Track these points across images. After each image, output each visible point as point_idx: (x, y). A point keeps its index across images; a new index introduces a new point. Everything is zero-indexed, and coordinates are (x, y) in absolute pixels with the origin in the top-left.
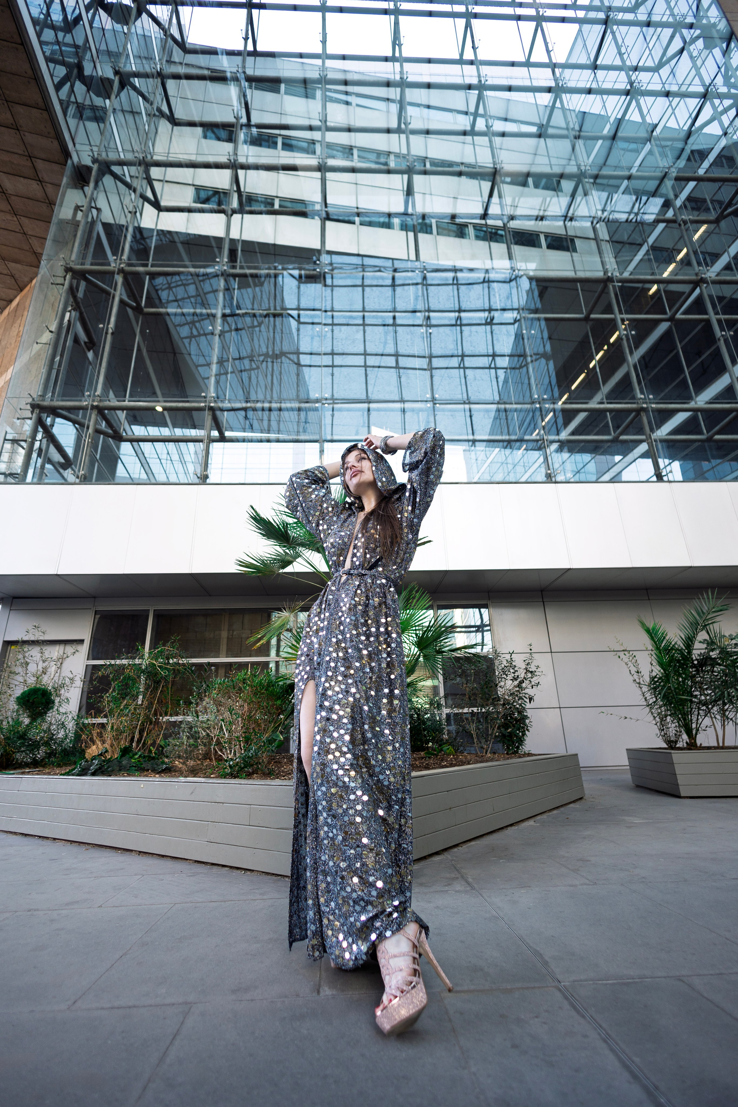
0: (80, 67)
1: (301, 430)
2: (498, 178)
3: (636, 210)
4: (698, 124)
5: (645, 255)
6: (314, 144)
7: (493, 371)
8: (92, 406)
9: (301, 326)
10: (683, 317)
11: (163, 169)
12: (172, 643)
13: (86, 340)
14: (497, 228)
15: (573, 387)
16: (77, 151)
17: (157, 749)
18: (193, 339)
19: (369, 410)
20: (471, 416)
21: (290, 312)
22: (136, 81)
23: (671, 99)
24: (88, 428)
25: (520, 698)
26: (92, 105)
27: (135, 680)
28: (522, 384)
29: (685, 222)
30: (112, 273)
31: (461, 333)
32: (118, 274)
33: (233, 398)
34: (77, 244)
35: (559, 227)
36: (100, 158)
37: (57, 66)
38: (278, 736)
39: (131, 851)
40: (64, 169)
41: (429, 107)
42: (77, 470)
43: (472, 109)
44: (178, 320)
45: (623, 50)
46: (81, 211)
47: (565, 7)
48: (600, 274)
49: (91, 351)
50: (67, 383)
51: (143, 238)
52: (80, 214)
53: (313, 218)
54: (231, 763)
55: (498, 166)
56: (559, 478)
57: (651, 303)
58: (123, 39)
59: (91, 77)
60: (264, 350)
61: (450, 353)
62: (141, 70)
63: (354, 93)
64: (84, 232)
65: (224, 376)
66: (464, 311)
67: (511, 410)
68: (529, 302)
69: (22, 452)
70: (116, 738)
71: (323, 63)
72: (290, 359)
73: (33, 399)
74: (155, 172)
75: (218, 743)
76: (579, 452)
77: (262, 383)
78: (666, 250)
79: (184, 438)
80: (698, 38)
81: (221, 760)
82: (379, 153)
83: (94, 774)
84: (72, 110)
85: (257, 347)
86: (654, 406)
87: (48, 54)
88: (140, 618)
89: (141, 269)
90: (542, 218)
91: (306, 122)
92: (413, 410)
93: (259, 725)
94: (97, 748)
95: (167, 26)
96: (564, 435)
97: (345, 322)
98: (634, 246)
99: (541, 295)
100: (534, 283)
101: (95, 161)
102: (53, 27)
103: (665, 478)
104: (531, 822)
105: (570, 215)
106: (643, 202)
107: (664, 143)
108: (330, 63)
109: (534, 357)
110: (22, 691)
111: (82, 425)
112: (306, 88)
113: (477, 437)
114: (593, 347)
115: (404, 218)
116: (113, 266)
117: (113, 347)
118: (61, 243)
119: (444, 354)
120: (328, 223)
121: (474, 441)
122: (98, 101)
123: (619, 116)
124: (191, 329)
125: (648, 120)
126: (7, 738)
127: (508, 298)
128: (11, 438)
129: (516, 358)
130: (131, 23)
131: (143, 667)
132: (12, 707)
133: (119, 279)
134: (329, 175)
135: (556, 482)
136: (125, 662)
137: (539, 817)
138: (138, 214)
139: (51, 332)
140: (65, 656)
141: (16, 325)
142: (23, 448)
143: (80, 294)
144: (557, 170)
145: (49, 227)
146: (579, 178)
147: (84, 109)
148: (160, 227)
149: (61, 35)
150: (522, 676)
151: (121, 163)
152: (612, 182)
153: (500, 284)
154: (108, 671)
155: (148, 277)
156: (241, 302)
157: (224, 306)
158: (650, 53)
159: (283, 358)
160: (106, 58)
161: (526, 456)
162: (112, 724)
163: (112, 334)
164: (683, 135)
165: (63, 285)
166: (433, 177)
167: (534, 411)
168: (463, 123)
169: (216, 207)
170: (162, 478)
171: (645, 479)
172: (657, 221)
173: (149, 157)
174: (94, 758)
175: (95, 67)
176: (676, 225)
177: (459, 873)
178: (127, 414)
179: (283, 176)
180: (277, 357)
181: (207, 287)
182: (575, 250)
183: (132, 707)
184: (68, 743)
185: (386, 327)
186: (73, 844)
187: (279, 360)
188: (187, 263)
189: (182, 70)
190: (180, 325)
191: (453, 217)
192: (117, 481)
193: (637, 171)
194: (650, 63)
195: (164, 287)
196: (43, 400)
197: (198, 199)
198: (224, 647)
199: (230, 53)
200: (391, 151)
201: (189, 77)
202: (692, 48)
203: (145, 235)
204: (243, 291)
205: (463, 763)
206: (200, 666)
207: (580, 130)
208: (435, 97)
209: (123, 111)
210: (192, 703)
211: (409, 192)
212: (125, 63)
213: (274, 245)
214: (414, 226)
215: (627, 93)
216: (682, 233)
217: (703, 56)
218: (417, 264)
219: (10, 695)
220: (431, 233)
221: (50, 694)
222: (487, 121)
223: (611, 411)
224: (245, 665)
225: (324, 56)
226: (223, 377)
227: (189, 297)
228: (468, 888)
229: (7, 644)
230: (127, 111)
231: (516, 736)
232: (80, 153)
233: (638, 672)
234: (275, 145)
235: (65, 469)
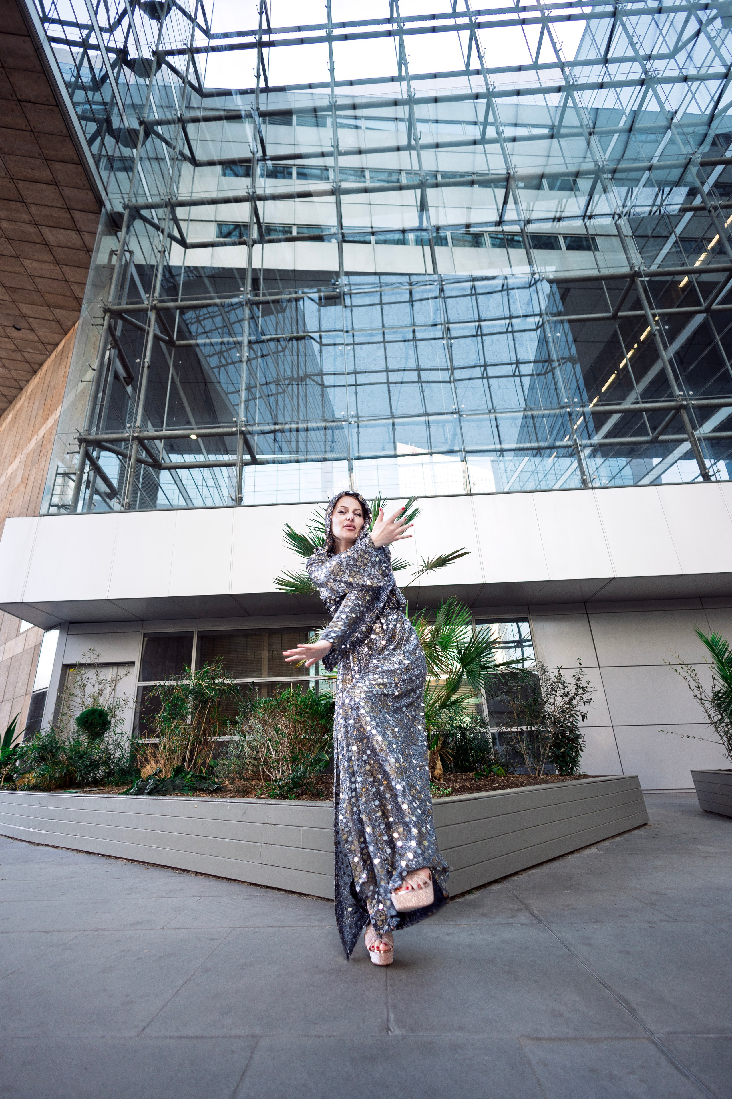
0: (108, 121)
1: (328, 449)
2: (512, 184)
3: (658, 202)
4: (720, 106)
5: (672, 247)
6: (327, 170)
7: (517, 379)
8: (133, 437)
9: (324, 348)
10: (720, 307)
11: (188, 208)
12: (217, 663)
13: (125, 376)
14: (514, 234)
15: (603, 390)
16: (109, 200)
17: (208, 769)
18: (222, 368)
19: (393, 425)
20: (497, 426)
21: (311, 334)
22: (159, 129)
23: (690, 83)
24: (130, 458)
25: (571, 716)
26: (122, 156)
27: (184, 701)
28: (549, 390)
29: (715, 208)
30: (145, 311)
31: (482, 343)
32: (151, 310)
33: (262, 421)
34: (113, 286)
35: (578, 227)
36: (130, 204)
37: (89, 123)
38: (323, 756)
39: (189, 871)
40: (99, 218)
41: (437, 121)
42: (121, 499)
43: (481, 119)
44: (207, 351)
45: (635, 40)
46: (116, 254)
47: (570, 5)
48: (626, 270)
49: (130, 386)
50: (109, 418)
51: (172, 276)
52: (114, 258)
53: (330, 242)
54: (280, 783)
55: (511, 172)
56: (596, 484)
57: (683, 297)
58: (146, 91)
59: (119, 129)
60: (289, 374)
61: (472, 364)
62: (163, 118)
63: (362, 117)
64: (119, 274)
65: (253, 402)
66: (485, 320)
67: (538, 416)
68: (551, 306)
69: (72, 485)
70: (169, 758)
71: (332, 91)
72: (314, 381)
73: (80, 434)
74: (181, 212)
75: (266, 763)
76: (613, 456)
77: (289, 406)
78: (695, 240)
79: (218, 463)
80: (714, 18)
81: (270, 780)
82: (390, 172)
83: (150, 794)
84: (103, 163)
85: (282, 371)
86: (694, 402)
87: (80, 113)
88: (184, 640)
89: (171, 304)
90: (559, 219)
91: (318, 150)
92: (437, 422)
93: (305, 745)
94: (152, 767)
95: (184, 75)
96: (597, 439)
97: (365, 341)
98: (660, 239)
99: (563, 298)
100: (555, 286)
102: (84, 88)
103: (713, 478)
104: (593, 850)
105: (588, 214)
106: (666, 193)
107: (686, 130)
108: (338, 90)
109: (562, 362)
110: (81, 712)
111: (124, 456)
112: (316, 117)
113: (505, 446)
114: (623, 346)
115: (418, 233)
116: (146, 304)
117: (149, 381)
118: (99, 286)
119: (466, 365)
120: (345, 245)
121: (502, 451)
122: (126, 152)
123: (635, 108)
124: (220, 358)
125: (667, 107)
126: (70, 758)
127: (528, 304)
128: (62, 472)
129: (541, 364)
130: (152, 75)
131: (191, 688)
132: (72, 728)
133: (152, 316)
134: (344, 198)
135: (593, 488)
136: (173, 683)
137: (601, 845)
138: (166, 253)
139: (94, 370)
140: (118, 678)
141: (63, 366)
142: (73, 480)
143: (118, 333)
144: (573, 169)
145: (88, 273)
146: (597, 173)
147: (114, 160)
148: (187, 264)
149: (90, 94)
150: (573, 692)
151: (149, 207)
152: (633, 175)
153: (520, 291)
154: (159, 692)
155: (178, 311)
156: (265, 329)
157: (250, 334)
158: (664, 40)
159: (308, 380)
160: (130, 111)
161: (557, 464)
162: (165, 743)
163: (148, 367)
164: (705, 119)
165: (102, 325)
166: (445, 189)
167: (562, 416)
168: (474, 132)
169: (237, 240)
170: (199, 503)
171: (689, 480)
172: (683, 210)
173: (174, 199)
174: (149, 778)
175: (122, 119)
176: (706, 213)
177: (523, 904)
178: (165, 444)
179: (299, 204)
180: (301, 379)
181: (233, 318)
182: (597, 249)
183: (182, 727)
184: (125, 763)
185: (407, 343)
186: (134, 863)
187: (304, 383)
188: (213, 295)
189: (199, 114)
190: (210, 356)
191: (468, 226)
192: (158, 508)
193: (658, 161)
194: (664, 50)
195: (193, 321)
196: (89, 434)
197: (220, 235)
198: (265, 667)
199: (244, 92)
200: (403, 168)
201: (206, 119)
202: (709, 28)
203: (174, 273)
204: (267, 318)
205: (515, 785)
206: (244, 686)
207: (594, 127)
208: (442, 111)
209: (148, 158)
210: (237, 723)
211: (423, 206)
212: (149, 113)
213: (294, 271)
214: (430, 240)
215: (642, 83)
216: (712, 219)
217: (722, 35)
218: (436, 277)
219: (71, 717)
220: (447, 245)
221: (107, 714)
222: (497, 128)
223: (647, 410)
224: (288, 684)
225: (334, 84)
226: (251, 403)
227: (217, 329)
228: (535, 922)
229: (66, 667)
230: (152, 158)
231: (568, 756)
232: (113, 201)
233: (699, 687)
234: (290, 175)
235: (111, 499)
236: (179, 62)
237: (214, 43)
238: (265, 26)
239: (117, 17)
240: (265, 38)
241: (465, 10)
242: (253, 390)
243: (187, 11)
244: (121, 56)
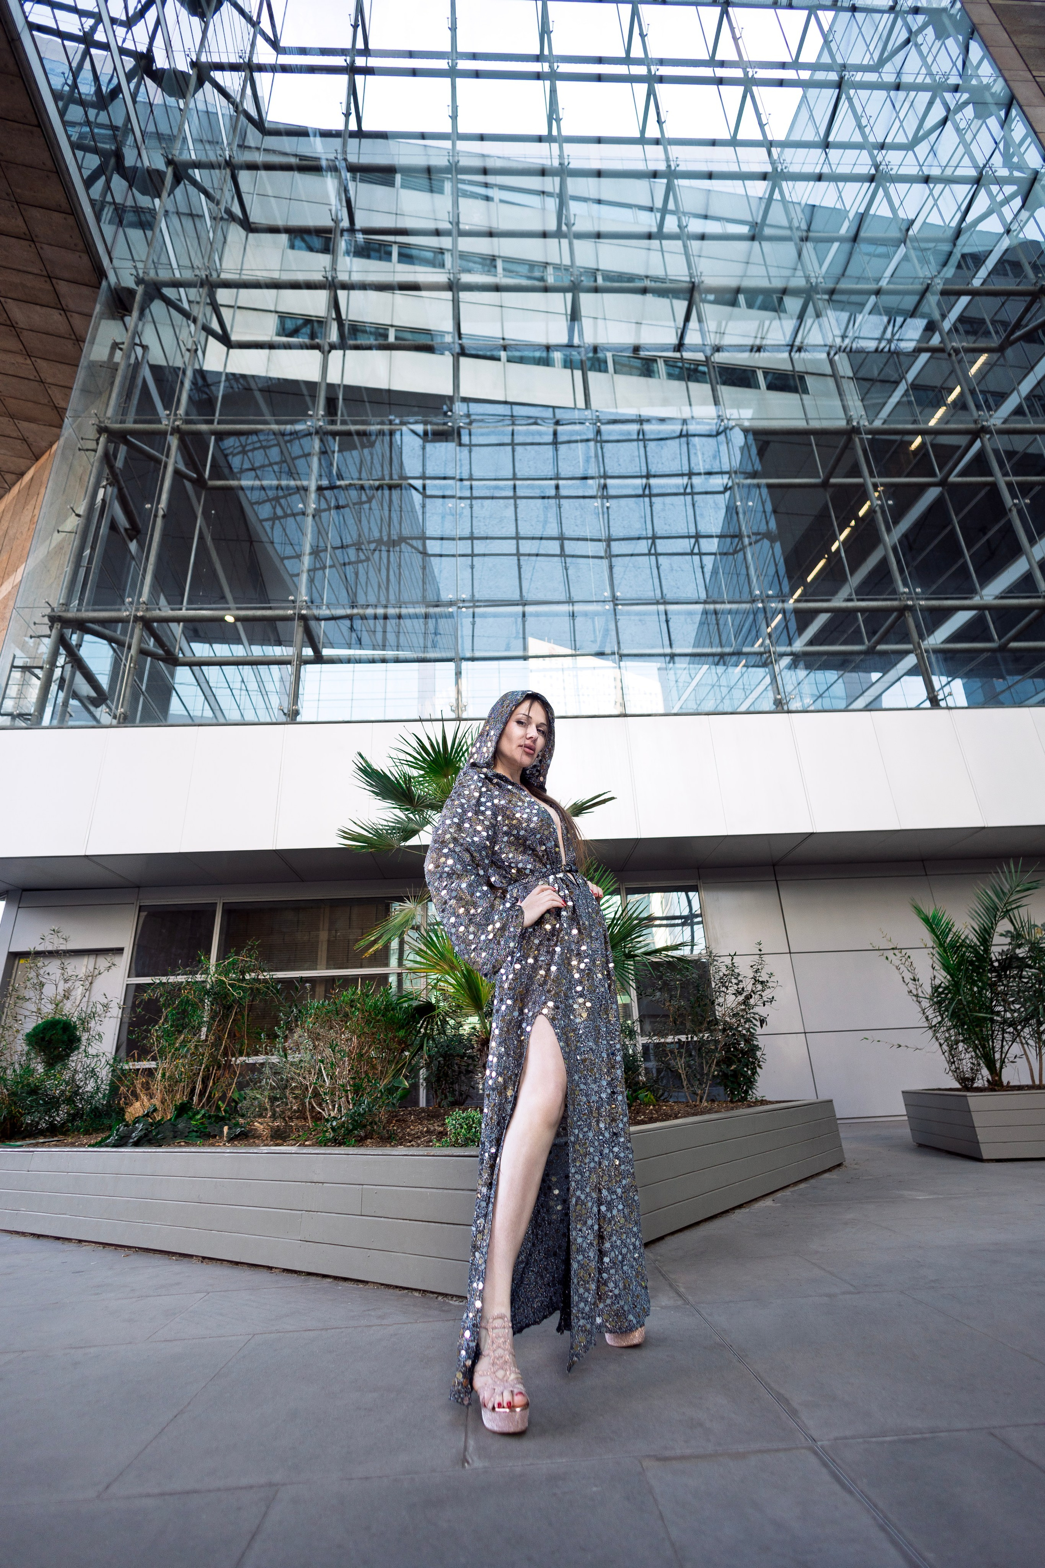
0: (119, 156)
1: (429, 644)
2: (696, 295)
3: (888, 335)
4: (970, 218)
5: (903, 396)
6: (443, 253)
7: (696, 558)
8: (136, 617)
9: (428, 501)
10: (959, 479)
11: (235, 290)
12: (248, 950)
13: (128, 526)
14: (697, 363)
15: (809, 579)
16: (114, 269)
17: (228, 1105)
18: (277, 522)
19: (524, 615)
20: (667, 621)
21: (411, 482)
22: (197, 174)
23: (931, 186)
24: (129, 648)
25: (748, 1020)
26: (136, 206)
27: (197, 1006)
28: (738, 575)
29: (957, 351)
30: (164, 434)
31: (651, 506)
32: (172, 434)
33: (334, 601)
34: (114, 395)
35: (784, 360)
36: (146, 278)
37: (88, 155)
38: (401, 1082)
39: (191, 1256)
40: (97, 293)
41: (599, 202)
42: (113, 707)
43: (659, 204)
44: (255, 496)
45: (864, 122)
46: (121, 349)
47: (783, 66)
48: (842, 424)
49: (135, 541)
50: (99, 586)
51: (206, 385)
52: (118, 354)
53: (442, 354)
54: (334, 1123)
55: (696, 280)
56: (793, 706)
57: (914, 462)
58: (179, 117)
59: (135, 169)
60: (376, 535)
61: (635, 534)
62: (204, 159)
63: (496, 185)
64: (125, 378)
65: (321, 572)
66: (655, 476)
67: (723, 612)
68: (744, 463)
69: (36, 684)
70: (170, 1090)
71: (454, 145)
72: (412, 546)
73: (53, 610)
74: (223, 296)
75: (316, 1094)
76: (819, 669)
77: (374, 580)
78: (933, 388)
79: (264, 659)
80: (966, 103)
81: (320, 1119)
82: (532, 265)
83: (137, 1144)
84: (107, 213)
85: (366, 530)
86: (922, 603)
87: (74, 138)
88: (204, 914)
89: (204, 427)
90: (759, 349)
91: (431, 225)
92: (585, 614)
93: (374, 1067)
94: (142, 1105)
95: (238, 100)
96: (799, 645)
97: (488, 495)
98: (887, 385)
99: (761, 453)
100: (750, 437)
101: (139, 281)
102: (82, 102)
103: (943, 704)
104: (767, 1202)
105: (798, 342)
106: (898, 324)
107: (923, 245)
108: (461, 145)
109: (753, 538)
110: (34, 1025)
111: (121, 644)
112: (430, 179)
113: (677, 650)
114: (835, 524)
115: (568, 351)
116: (165, 424)
117: (164, 535)
118: (91, 393)
119: (627, 535)
120: (463, 360)
121: (672, 656)
122: (144, 201)
123: (861, 210)
124: (274, 508)
125: (901, 214)
126: (13, 1094)
127: (714, 457)
128: (21, 664)
129: (728, 540)
130: (188, 96)
131: (208, 986)
132: (19, 1049)
133: (174, 442)
134: (463, 295)
135: (789, 712)
136: (181, 979)
137: (778, 1194)
138: (200, 353)
139: (78, 515)
140: (97, 972)
141: (30, 507)
142: (38, 678)
143: (119, 464)
144: (778, 284)
145: (76, 373)
146: (808, 294)
147: (124, 211)
148: (230, 370)
149: (92, 112)
150: (749, 988)
151: (176, 284)
152: (854, 298)
153: (704, 439)
154: (158, 993)
155: (213, 438)
156: (343, 469)
157: (321, 476)
158: (902, 125)
159: (403, 545)
160: (153, 143)
161: (746, 675)
162: (164, 1069)
163: (164, 516)
164: (950, 233)
165: (95, 451)
166: (607, 296)
167: (755, 613)
168: (647, 222)
169: (307, 341)
170: (234, 716)
171: (914, 705)
172: (918, 351)
173: (215, 275)
174: (137, 1120)
175: (139, 154)
176: (945, 355)
178: (184, 627)
179: (400, 298)
180: (393, 544)
181: (296, 450)
182: (806, 391)
183: (192, 1045)
184: (100, 1100)
185: (546, 501)
186: (108, 1249)
187: (398, 549)
188: (268, 418)
189: (259, 158)
190: (258, 503)
191: (636, 349)
192: (170, 722)
193: (889, 283)
194: (901, 139)
195: (236, 451)
196: (67, 610)
197: (283, 331)
198: (323, 955)
199: (326, 134)
200: (549, 261)
201: (269, 167)
202: (958, 117)
203: (210, 381)
204: (347, 454)
205: (667, 1117)
206: (289, 982)
207: (808, 230)
208: (607, 188)
209: (178, 213)
210: (278, 1036)
211: (575, 316)
212: (182, 149)
213: (389, 391)
214: (582, 361)
215: (872, 179)
216: (953, 366)
217: (974, 127)
218: (587, 413)
219: (18, 1031)
220: (606, 371)
221: (75, 1028)
222: (679, 219)
223: (863, 610)
224: (353, 980)
225: (455, 136)
226: (319, 573)
227: (271, 465)
228: (680, 1302)
229: (14, 957)
230: (184, 214)
231: (742, 1075)
232: (120, 272)
233: (914, 980)
234: (388, 256)
235: (97, 706)
236: (231, 81)
237: (284, 60)
238: (360, 45)
239: (139, 6)
240: (360, 62)
241: (642, 55)
242: (322, 555)
243: (247, 10)
244: (143, 63)
